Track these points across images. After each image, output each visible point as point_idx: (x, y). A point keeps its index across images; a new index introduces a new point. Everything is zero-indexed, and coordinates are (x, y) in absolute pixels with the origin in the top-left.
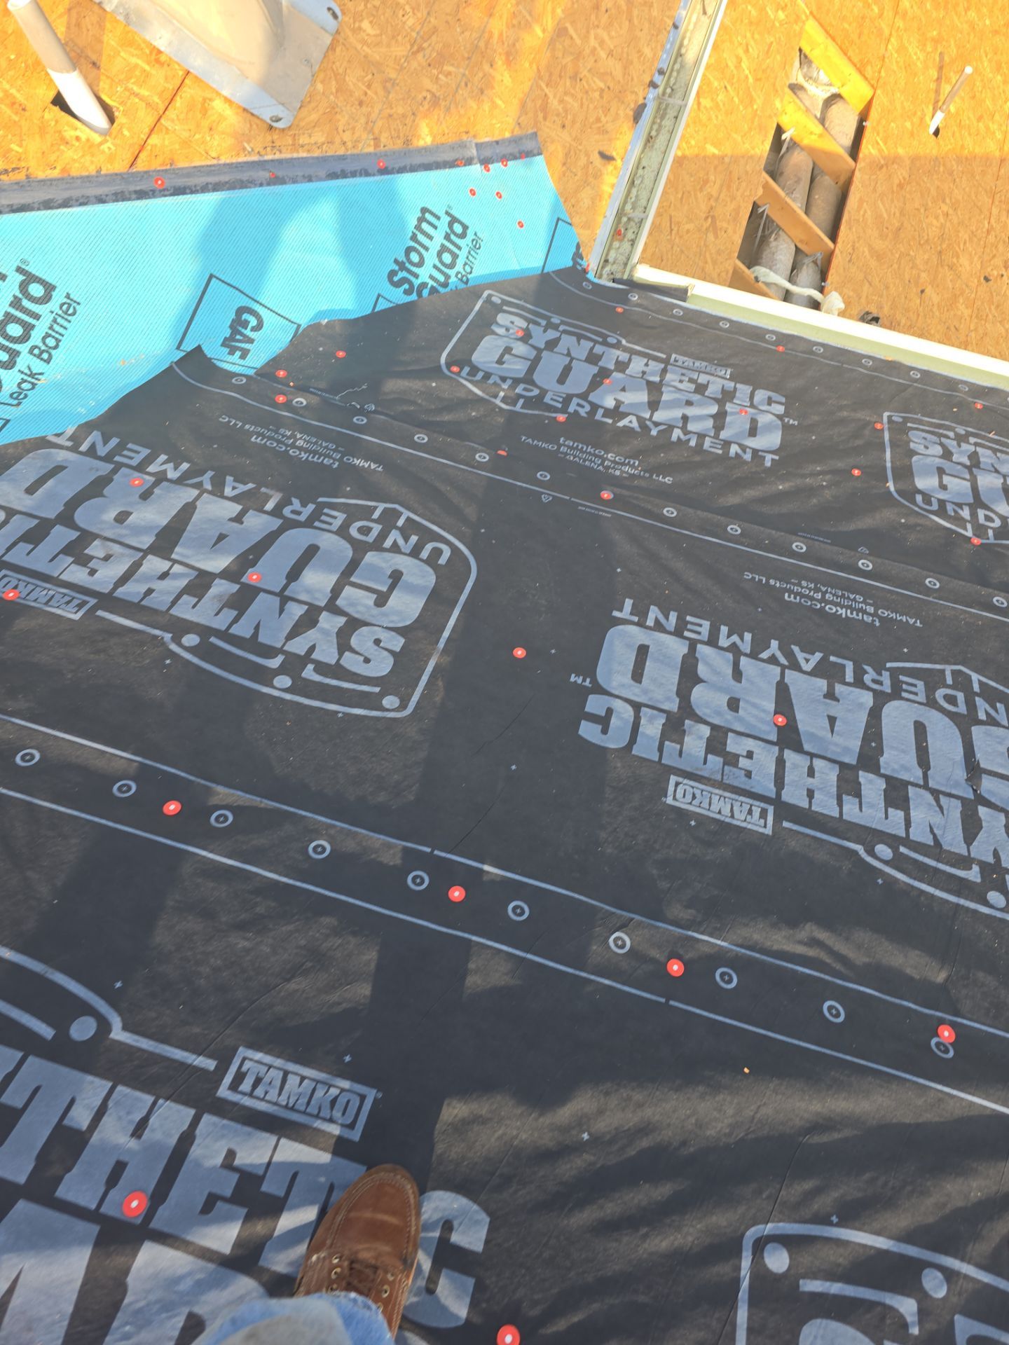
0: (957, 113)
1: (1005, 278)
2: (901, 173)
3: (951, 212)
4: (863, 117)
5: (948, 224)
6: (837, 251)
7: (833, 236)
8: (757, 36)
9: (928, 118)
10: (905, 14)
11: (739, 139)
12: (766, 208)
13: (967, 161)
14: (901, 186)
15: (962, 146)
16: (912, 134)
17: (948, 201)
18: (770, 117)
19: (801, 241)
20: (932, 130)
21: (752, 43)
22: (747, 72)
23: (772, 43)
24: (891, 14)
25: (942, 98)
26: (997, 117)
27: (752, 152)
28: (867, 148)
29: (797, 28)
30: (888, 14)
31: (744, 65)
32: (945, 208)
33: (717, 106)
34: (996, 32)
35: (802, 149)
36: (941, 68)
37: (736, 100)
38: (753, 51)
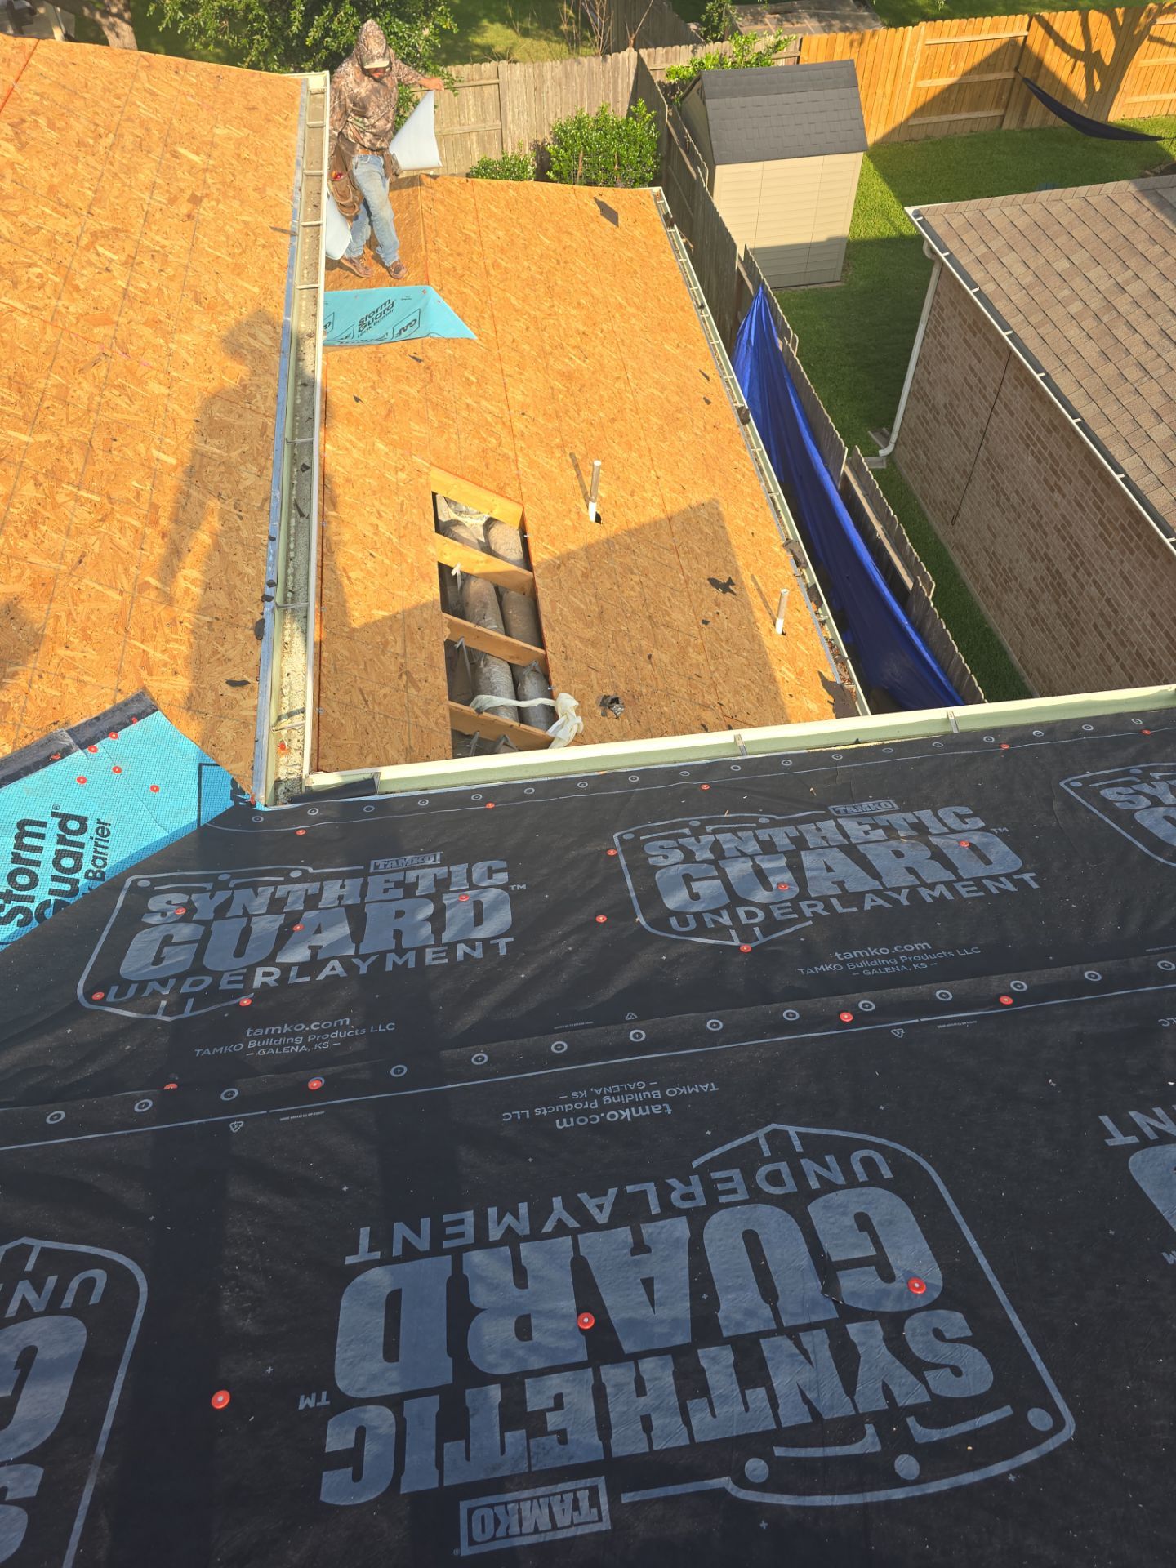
0: (610, 497)
1: (721, 614)
2: (581, 565)
3: (643, 579)
4: (523, 531)
5: (646, 590)
6: (549, 655)
7: (542, 645)
8: (384, 501)
9: (583, 510)
10: (522, 434)
11: (405, 594)
12: (464, 642)
13: (637, 532)
14: (585, 576)
15: (627, 521)
16: (575, 528)
17: (636, 571)
18: (428, 564)
19: (511, 658)
20: (593, 518)
21: (382, 508)
22: (388, 534)
23: (402, 503)
24: (509, 440)
25: (588, 489)
26: (647, 486)
27: (424, 601)
28: (537, 557)
29: (422, 481)
30: (506, 439)
31: (383, 528)
32: (636, 578)
33: (369, 572)
34: (614, 420)
35: (477, 577)
36: (576, 466)
37: (386, 561)
38: (388, 515)
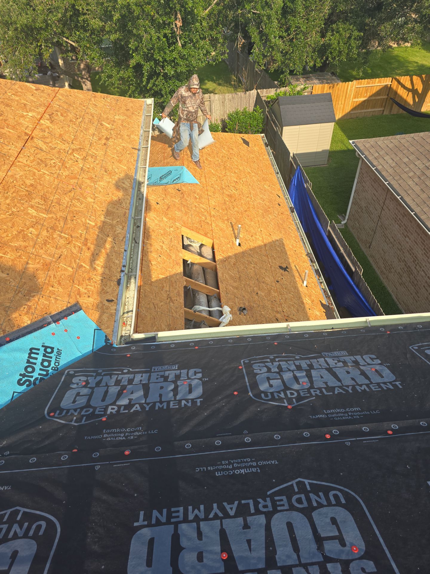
0: (244, 237)
1: (284, 279)
2: (233, 260)
3: (255, 266)
4: (213, 248)
5: (256, 270)
6: (221, 292)
7: (218, 288)
8: (165, 238)
9: (234, 242)
10: (214, 216)
11: (171, 270)
12: (190, 287)
13: (253, 250)
14: (234, 264)
15: (250, 246)
16: (231, 248)
17: (252, 263)
18: (179, 259)
19: (207, 293)
20: (238, 244)
21: (164, 240)
22: (166, 249)
23: (171, 239)
24: (209, 217)
25: (236, 234)
26: (257, 234)
27: (177, 272)
28: (218, 258)
29: (179, 231)
30: (208, 218)
31: (164, 247)
32: (253, 265)
33: (158, 262)
34: (246, 211)
35: (196, 264)
36: (232, 227)
37: (165, 258)
38: (166, 242)
